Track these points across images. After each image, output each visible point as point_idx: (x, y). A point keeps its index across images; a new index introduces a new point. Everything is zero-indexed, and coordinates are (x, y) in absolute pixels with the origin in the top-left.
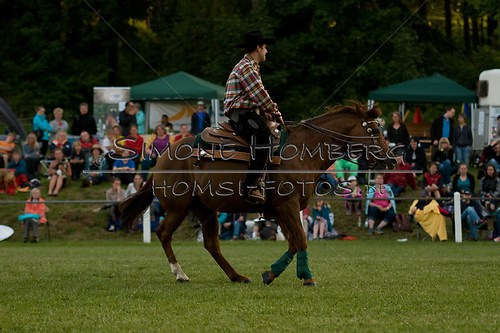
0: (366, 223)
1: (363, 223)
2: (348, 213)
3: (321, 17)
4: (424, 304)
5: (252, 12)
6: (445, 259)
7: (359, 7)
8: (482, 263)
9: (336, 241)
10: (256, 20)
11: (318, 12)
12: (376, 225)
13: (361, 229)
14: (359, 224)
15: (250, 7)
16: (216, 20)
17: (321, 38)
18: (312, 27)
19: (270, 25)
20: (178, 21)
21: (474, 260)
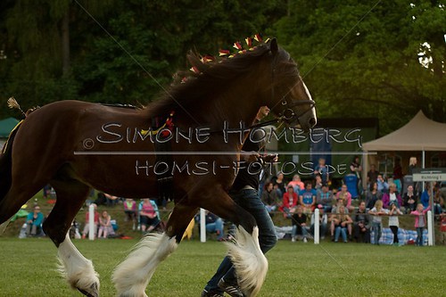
0: (139, 228)
1: (136, 227)
2: (126, 220)
3: (112, 82)
4: (175, 284)
5: (63, 77)
6: (193, 253)
7: (138, 75)
8: (218, 256)
9: (117, 240)
10: (66, 83)
11: (109, 78)
12: (146, 229)
13: (135, 231)
14: (134, 228)
15: (62, 74)
16: (38, 82)
17: (111, 97)
18: (105, 89)
19: (75, 87)
20: (11, 82)
21: (213, 254)
